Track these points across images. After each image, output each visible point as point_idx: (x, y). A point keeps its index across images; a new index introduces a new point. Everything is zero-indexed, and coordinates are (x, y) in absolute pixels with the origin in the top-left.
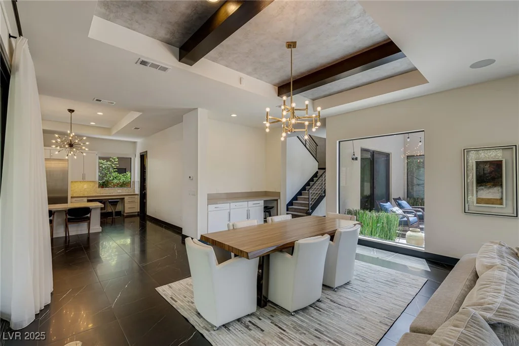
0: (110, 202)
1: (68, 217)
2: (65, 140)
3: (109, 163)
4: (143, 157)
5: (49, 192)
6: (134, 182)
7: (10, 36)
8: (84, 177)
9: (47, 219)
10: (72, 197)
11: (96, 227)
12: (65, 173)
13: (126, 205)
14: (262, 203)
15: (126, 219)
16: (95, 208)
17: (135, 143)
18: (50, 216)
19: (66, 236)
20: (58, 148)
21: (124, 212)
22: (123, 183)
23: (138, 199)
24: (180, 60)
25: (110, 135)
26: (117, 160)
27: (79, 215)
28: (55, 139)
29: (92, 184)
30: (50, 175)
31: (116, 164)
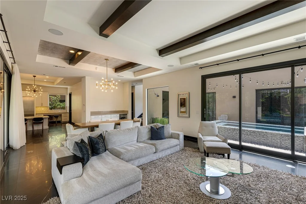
0: (55, 116)
1: (34, 122)
2: (32, 89)
3: (56, 98)
4: (70, 95)
5: (25, 112)
6: (67, 107)
7: (12, 63)
8: (42, 104)
9: (24, 123)
10: (36, 114)
11: (46, 126)
12: (33, 103)
13: (62, 118)
14: (118, 115)
15: (62, 124)
16: (46, 118)
17: (67, 88)
18: (25, 121)
19: (33, 130)
20: (29, 92)
21: (62, 121)
22: (62, 107)
23: (68, 115)
24: (69, 65)
25: (54, 85)
26: (60, 96)
27: (38, 121)
28: (28, 88)
29: (46, 108)
30: (25, 103)
31: (59, 98)
